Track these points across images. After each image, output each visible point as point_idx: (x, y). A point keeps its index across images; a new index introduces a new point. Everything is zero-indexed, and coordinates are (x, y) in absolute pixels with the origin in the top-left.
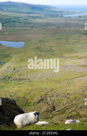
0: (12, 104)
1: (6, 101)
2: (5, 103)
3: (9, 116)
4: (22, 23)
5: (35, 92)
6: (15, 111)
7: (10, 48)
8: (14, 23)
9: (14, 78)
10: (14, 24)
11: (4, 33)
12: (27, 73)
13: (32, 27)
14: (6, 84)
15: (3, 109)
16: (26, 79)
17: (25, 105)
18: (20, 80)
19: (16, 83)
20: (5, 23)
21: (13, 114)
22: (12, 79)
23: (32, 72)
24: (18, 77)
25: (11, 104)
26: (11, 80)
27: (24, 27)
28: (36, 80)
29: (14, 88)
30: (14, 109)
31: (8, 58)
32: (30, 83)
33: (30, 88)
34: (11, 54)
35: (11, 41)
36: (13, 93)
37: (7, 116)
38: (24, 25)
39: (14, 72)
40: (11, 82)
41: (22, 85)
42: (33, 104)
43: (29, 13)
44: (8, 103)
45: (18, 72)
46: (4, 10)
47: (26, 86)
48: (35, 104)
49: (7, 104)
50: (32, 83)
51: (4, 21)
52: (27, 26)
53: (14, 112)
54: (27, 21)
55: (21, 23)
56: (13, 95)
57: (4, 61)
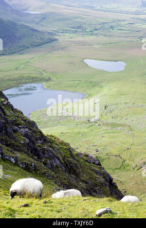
0: (94, 163)
1: (85, 158)
2: (82, 160)
3: (86, 183)
4: (124, 30)
5: (138, 149)
6: (97, 176)
7: (102, 72)
8: (111, 30)
9: (105, 122)
10: (110, 32)
11: (93, 46)
12: (127, 115)
13: (142, 37)
14: (91, 130)
15: (78, 170)
16: (124, 125)
17: (120, 168)
18: (114, 125)
19: (106, 130)
20: (96, 30)
21: (94, 181)
22: (101, 122)
23: (135, 114)
24: (110, 121)
25: (92, 164)
26: (99, 125)
27: (127, 37)
28: (142, 128)
29: (103, 139)
30: (97, 173)
31: (97, 89)
32: (130, 132)
33: (131, 140)
34: (103, 81)
35: (103, 60)
36: (100, 146)
37: (83, 181)
38: (127, 33)
39: (106, 111)
40: (99, 128)
41: (116, 135)
42: (133, 168)
43: (138, 13)
44: (88, 162)
45: (111, 112)
46: (96, 8)
47: (124, 136)
48: (137, 168)
49: (86, 163)
50: (134, 132)
51: (94, 26)
52: (133, 35)
53: (96, 178)
54: (133, 26)
55: (122, 29)
56: (100, 149)
57: (90, 92)
